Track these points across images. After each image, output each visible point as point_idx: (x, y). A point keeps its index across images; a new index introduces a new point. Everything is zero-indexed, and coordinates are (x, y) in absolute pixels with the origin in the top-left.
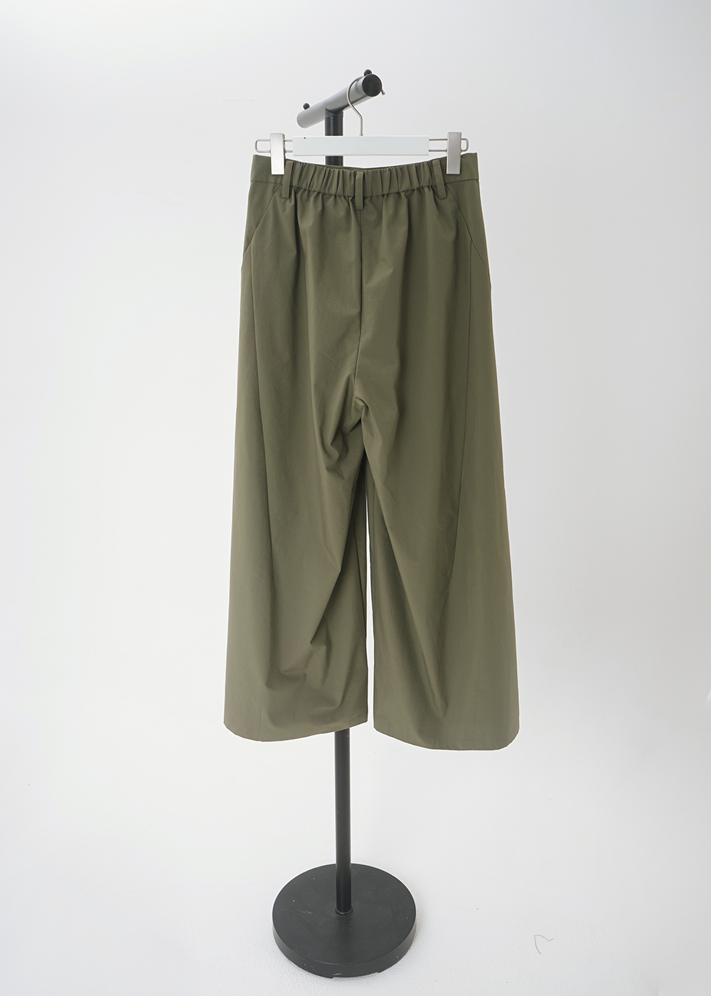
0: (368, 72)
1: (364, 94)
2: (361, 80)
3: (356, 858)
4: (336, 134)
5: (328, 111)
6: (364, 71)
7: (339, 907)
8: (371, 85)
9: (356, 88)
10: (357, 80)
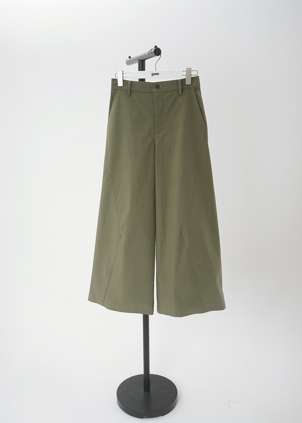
0: (156, 47)
1: (155, 55)
2: (154, 50)
3: (152, 372)
4: (142, 70)
5: (139, 60)
6: (154, 46)
7: (145, 390)
8: (157, 52)
9: (151, 53)
10: (152, 49)
